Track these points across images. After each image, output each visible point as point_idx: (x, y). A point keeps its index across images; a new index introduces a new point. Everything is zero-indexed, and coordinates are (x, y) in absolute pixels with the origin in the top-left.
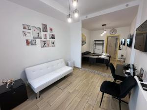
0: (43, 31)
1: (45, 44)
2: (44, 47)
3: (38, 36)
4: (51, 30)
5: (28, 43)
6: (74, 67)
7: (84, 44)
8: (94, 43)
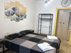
7: (22, 19)
8: (39, 18)
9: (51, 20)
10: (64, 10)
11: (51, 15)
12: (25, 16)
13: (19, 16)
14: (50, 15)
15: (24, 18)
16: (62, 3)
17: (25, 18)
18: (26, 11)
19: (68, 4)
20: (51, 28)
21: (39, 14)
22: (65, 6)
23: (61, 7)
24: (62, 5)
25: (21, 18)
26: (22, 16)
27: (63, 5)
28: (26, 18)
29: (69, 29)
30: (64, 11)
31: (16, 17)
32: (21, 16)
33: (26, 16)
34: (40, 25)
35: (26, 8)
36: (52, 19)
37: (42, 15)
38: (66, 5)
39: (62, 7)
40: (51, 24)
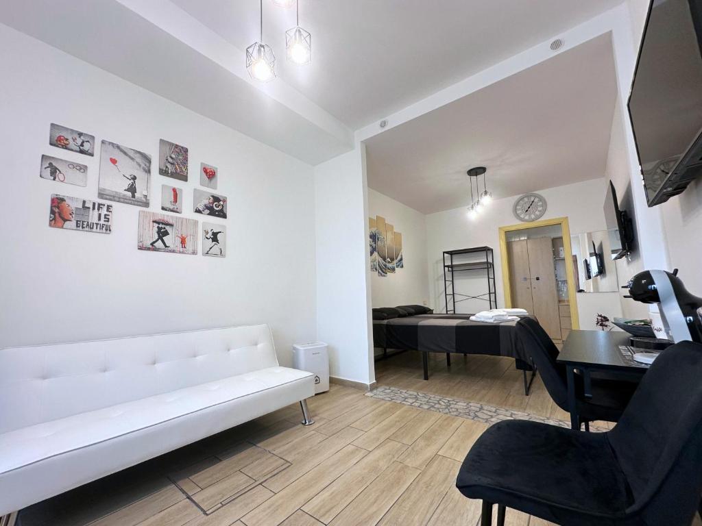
0: (163, 172)
1: (162, 234)
2: (153, 248)
3: (132, 189)
4: (210, 174)
5: (59, 212)
6: (333, 381)
7: (393, 270)
8: (445, 266)
9: (489, 266)
10: (529, 232)
11: (486, 250)
12: (399, 258)
13: (384, 259)
14: (485, 252)
15: (397, 266)
16: (515, 210)
17: (401, 265)
18: (401, 245)
19: (537, 213)
20: (493, 296)
21: (444, 253)
22: (527, 218)
23: (515, 224)
24: (518, 216)
25: (390, 265)
26: (392, 260)
27: (522, 216)
28: (402, 267)
29: (561, 299)
30: (528, 238)
31: (379, 262)
32: (389, 260)
33: (401, 259)
34: (449, 291)
35: (400, 234)
36: (492, 265)
37: (454, 256)
38: (533, 216)
39: (521, 223)
40: (492, 281)
